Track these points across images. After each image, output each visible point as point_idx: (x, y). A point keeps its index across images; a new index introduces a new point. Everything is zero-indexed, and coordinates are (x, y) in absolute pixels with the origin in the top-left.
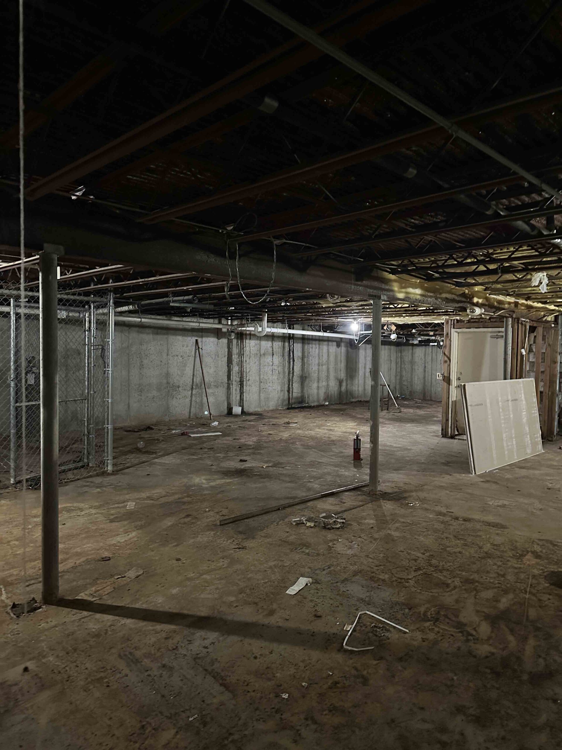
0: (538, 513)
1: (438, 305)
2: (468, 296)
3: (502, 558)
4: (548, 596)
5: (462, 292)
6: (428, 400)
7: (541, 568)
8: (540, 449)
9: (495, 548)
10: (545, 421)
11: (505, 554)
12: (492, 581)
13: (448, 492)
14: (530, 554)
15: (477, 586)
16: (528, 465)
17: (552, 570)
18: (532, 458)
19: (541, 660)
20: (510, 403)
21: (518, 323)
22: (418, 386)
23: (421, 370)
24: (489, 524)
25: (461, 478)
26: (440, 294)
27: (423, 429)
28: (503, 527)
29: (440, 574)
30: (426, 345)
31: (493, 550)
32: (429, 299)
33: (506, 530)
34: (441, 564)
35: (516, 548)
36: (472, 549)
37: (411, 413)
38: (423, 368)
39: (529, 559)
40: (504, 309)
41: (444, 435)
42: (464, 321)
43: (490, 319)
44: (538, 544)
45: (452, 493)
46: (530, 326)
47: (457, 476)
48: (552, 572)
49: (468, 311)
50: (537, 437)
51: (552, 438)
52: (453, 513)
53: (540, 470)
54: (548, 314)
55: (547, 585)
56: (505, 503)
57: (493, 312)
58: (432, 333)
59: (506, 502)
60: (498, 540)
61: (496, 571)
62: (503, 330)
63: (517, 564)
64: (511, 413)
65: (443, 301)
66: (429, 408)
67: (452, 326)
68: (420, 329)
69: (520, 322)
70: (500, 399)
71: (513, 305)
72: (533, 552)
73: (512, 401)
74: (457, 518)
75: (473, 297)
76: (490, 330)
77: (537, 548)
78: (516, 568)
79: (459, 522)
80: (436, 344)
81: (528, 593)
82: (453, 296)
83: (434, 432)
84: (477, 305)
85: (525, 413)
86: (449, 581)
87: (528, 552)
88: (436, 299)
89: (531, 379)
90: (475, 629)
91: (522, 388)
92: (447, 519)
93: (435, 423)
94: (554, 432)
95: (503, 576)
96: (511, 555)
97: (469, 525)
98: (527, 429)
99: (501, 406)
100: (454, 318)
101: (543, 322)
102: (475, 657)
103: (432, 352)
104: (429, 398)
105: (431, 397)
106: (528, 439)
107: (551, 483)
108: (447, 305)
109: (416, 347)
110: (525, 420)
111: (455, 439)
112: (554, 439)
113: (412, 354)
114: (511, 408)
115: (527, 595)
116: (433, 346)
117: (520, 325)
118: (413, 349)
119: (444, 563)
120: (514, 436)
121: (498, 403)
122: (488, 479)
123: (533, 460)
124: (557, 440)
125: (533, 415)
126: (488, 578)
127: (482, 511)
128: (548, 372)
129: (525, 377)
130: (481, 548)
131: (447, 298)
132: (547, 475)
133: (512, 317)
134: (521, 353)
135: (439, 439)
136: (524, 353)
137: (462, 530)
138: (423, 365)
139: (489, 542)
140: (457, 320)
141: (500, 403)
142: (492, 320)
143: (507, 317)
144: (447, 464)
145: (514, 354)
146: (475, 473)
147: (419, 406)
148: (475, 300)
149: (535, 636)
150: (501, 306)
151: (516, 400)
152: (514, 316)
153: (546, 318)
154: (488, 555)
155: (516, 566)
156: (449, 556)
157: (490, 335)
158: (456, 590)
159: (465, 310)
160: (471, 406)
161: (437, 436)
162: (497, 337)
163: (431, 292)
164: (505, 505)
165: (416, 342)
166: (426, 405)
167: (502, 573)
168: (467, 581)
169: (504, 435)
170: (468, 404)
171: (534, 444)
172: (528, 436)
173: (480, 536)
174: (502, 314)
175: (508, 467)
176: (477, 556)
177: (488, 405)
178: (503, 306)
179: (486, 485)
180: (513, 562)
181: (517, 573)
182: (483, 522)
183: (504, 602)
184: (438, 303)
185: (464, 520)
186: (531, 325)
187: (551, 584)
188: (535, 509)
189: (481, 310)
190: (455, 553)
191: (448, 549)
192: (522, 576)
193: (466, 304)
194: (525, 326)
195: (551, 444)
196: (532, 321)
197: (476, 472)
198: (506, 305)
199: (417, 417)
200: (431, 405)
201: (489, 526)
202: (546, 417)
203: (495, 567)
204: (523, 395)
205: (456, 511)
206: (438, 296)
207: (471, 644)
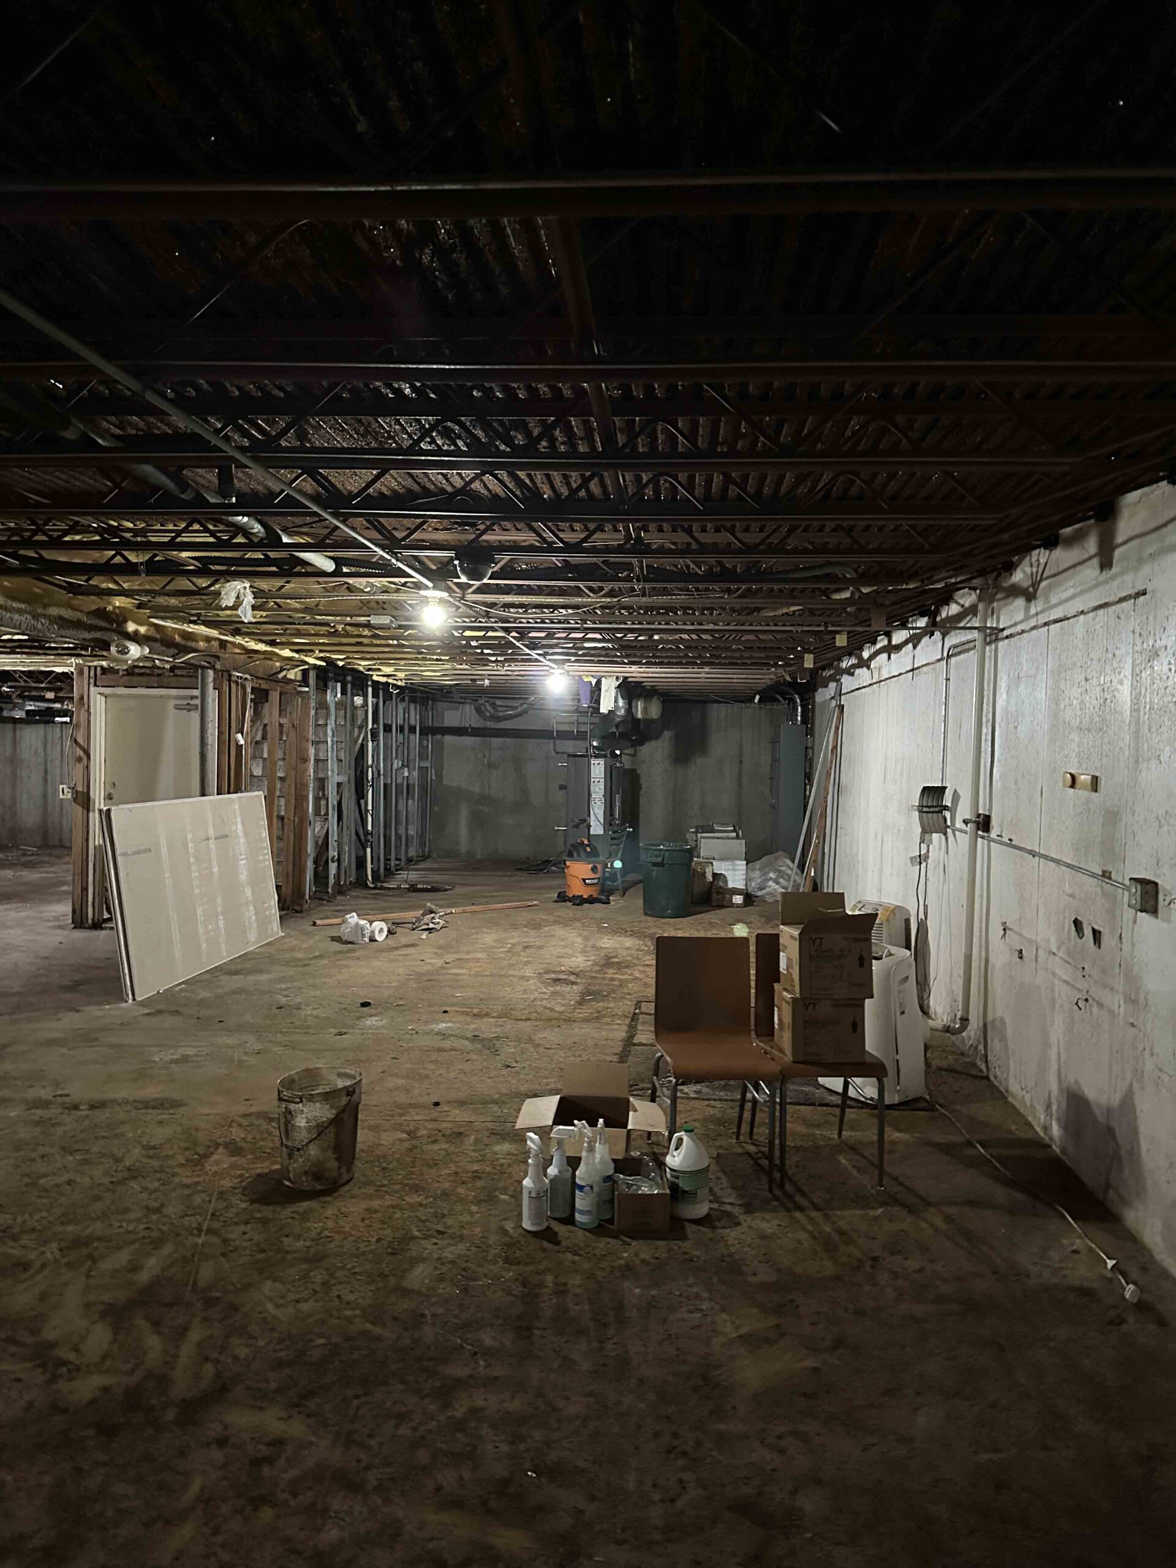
0: (252, 1060)
1: (39, 631)
2: (114, 616)
3: (162, 1171)
4: (242, 1228)
5: (94, 607)
6: (55, 847)
7: (239, 1172)
8: (275, 930)
9: (151, 1153)
10: (287, 875)
11: (171, 1162)
12: (130, 1228)
13: (64, 1050)
14: (221, 1150)
15: (97, 1248)
16: (248, 965)
17: (259, 1171)
18: (257, 951)
19: (209, 1368)
20: (212, 844)
21: (230, 681)
22: (29, 815)
23: (36, 776)
24: (147, 1105)
25: (100, 1014)
26: (45, 606)
27: (30, 913)
28: (176, 1104)
29: (13, 1244)
30: (46, 722)
31: (144, 1160)
32: (16, 617)
33: (181, 1110)
34: (19, 1220)
35: (195, 1143)
36: (100, 1167)
37: (9, 880)
38: (42, 773)
39: (220, 1160)
40: (195, 650)
41: (79, 923)
42: (117, 672)
43: (172, 669)
44: (240, 1125)
45: (72, 1052)
46: (253, 688)
47: (94, 1011)
48: (259, 1175)
49: (113, 649)
50: (270, 908)
51: (301, 905)
52: (68, 1095)
53: (269, 972)
54: (288, 667)
55: (244, 1205)
56: (186, 1053)
57: (172, 656)
58: (50, 695)
59: (190, 1052)
60: (159, 1134)
61: (144, 1203)
62: (196, 692)
63: (193, 1176)
64: (214, 863)
65: (51, 623)
66: (53, 865)
67: (92, 681)
68: (23, 684)
69: (233, 678)
70: (189, 837)
71: (215, 644)
72: (226, 1145)
73: (216, 838)
74: (76, 1107)
75: (126, 621)
76: (173, 692)
77: (237, 1134)
78: (188, 1186)
79: (80, 1113)
80: (67, 719)
81: (203, 1234)
82: (78, 615)
83: (56, 919)
84: (135, 638)
85: (243, 862)
86: (32, 1256)
87: (217, 1146)
88: (34, 617)
89: (256, 793)
90: (76, 1349)
91: (238, 812)
92: (53, 1111)
93: (59, 898)
94: (304, 895)
95: (157, 1210)
96: (184, 1162)
97: (101, 1116)
98: (248, 892)
99: (191, 851)
100: (95, 663)
101: (278, 681)
102: (65, 1411)
103: (61, 737)
104: (57, 843)
105: (61, 840)
106: (250, 913)
107: (286, 996)
108: (62, 632)
109: (23, 726)
110: (243, 877)
111: (102, 929)
112: (306, 907)
113: (14, 742)
114: (214, 855)
115: (203, 1237)
116: (62, 723)
117: (233, 686)
118: (14, 731)
119: (26, 1216)
120: (220, 909)
121: (185, 845)
122: (161, 1007)
123: (260, 954)
124: (310, 909)
125: (262, 865)
126: (124, 1225)
127: (136, 1080)
128: (291, 781)
129: (246, 791)
130: (118, 1160)
131: (61, 618)
132: (281, 980)
133: (213, 668)
134: (237, 742)
135: (65, 933)
136: (242, 742)
137: (82, 1131)
138: (42, 767)
139: (139, 1143)
140: (102, 667)
141: (191, 845)
142: (178, 672)
143: (203, 668)
144: (73, 987)
145: (224, 743)
146: (134, 999)
147: (31, 862)
148: (131, 627)
149: (205, 1319)
150: (189, 644)
151: (226, 836)
152: (218, 666)
153: (284, 673)
154: (134, 1173)
155: (188, 1181)
156: (40, 1197)
157: (173, 702)
158: (46, 1272)
159: (106, 646)
160: (124, 854)
161: (61, 927)
162: (189, 708)
163: (21, 601)
164: (188, 1056)
165: (19, 714)
166: (47, 859)
167: (156, 1205)
168: (78, 1243)
169: (199, 911)
170: (118, 852)
171: (263, 923)
172: (251, 908)
173: (123, 1135)
174: (192, 661)
175: (208, 976)
176: (106, 1180)
177: (164, 851)
178: (193, 644)
179: (155, 1021)
180: (186, 1177)
181: (190, 1195)
182: (134, 1101)
183: (152, 1266)
184: (40, 626)
185: (92, 1107)
186: (254, 685)
187: (252, 1202)
188: (246, 1053)
189: (142, 648)
190: (58, 1185)
191: (42, 1181)
192: (198, 1200)
193: (109, 634)
194: (244, 687)
195: (299, 917)
196: (257, 678)
197: (136, 998)
198: (201, 643)
199: (21, 888)
200: (59, 857)
201: (146, 1108)
202: (291, 867)
203: (144, 1196)
204: (240, 826)
205: (77, 1091)
206: (39, 611)
207: (62, 1385)
